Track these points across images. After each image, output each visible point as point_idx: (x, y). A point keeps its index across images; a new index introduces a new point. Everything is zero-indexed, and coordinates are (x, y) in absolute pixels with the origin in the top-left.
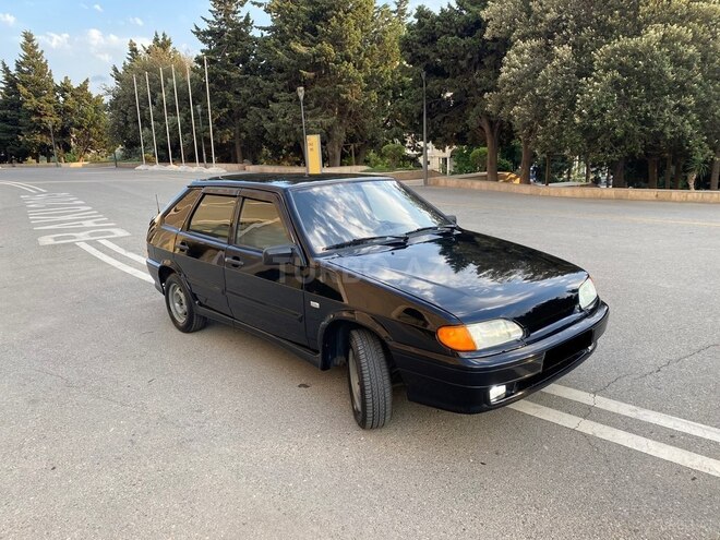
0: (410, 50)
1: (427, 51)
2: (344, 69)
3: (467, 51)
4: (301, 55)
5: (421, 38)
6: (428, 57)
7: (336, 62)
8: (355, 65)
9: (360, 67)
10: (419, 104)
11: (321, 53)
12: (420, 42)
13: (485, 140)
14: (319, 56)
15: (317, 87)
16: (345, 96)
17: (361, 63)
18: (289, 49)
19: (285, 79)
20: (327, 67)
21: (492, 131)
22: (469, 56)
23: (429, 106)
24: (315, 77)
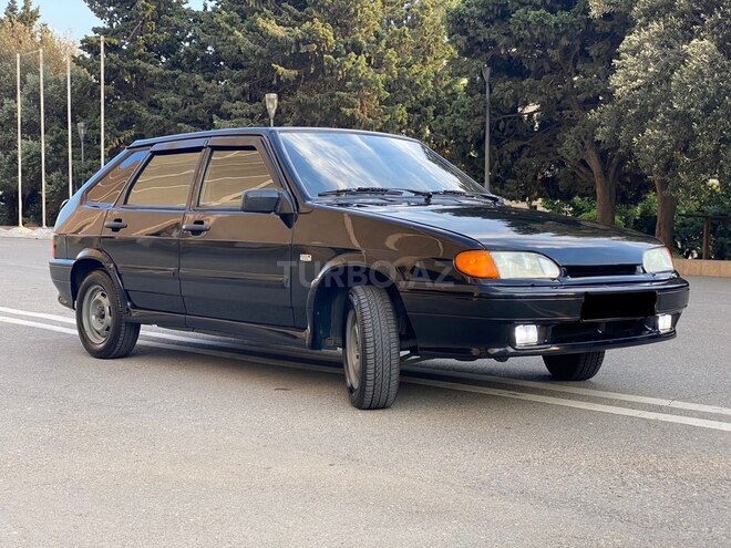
0: (465, 32)
1: (492, 33)
2: (349, 65)
3: (561, 35)
4: (275, 39)
5: (484, 12)
6: (494, 43)
7: (336, 54)
8: (369, 60)
9: (378, 63)
10: (478, 120)
11: (310, 38)
12: (481, 18)
13: (593, 186)
14: (305, 42)
15: (300, 95)
16: (348, 112)
17: (380, 57)
18: (253, 29)
19: (244, 80)
20: (319, 62)
21: (605, 173)
22: (564, 42)
23: (495, 127)
24: (299, 77)
